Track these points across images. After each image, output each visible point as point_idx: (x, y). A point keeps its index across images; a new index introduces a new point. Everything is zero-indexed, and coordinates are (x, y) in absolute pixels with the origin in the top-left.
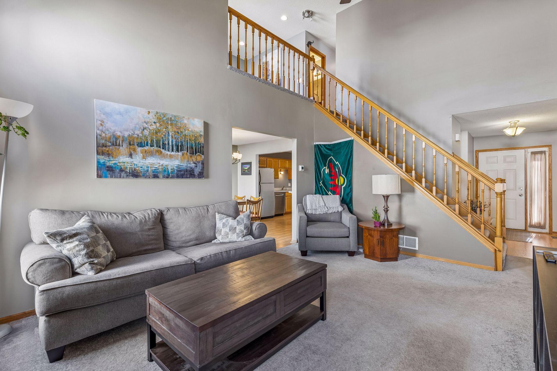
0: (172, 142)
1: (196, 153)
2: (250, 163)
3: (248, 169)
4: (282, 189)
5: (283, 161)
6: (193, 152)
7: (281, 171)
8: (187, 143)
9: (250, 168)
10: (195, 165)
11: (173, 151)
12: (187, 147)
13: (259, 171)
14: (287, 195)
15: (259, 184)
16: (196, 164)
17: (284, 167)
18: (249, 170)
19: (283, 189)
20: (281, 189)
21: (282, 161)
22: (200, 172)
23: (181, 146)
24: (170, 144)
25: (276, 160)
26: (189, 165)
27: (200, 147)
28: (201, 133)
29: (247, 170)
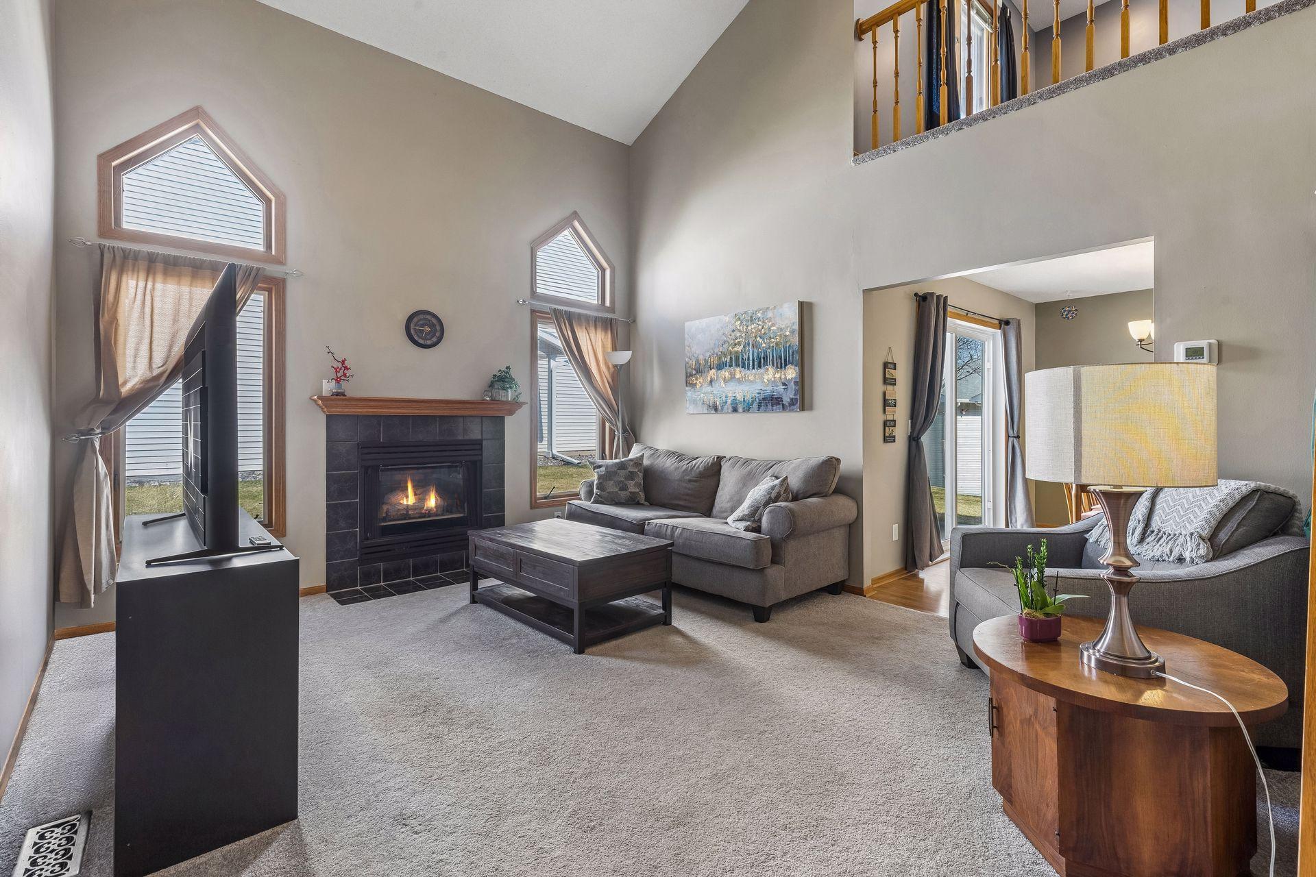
0: (753, 354)
1: (786, 365)
6: (781, 364)
8: (773, 350)
10: (784, 387)
11: (753, 368)
12: (773, 357)
16: (786, 385)
22: (792, 399)
23: (764, 358)
24: (751, 358)
26: (775, 388)
27: (793, 353)
28: (794, 327)
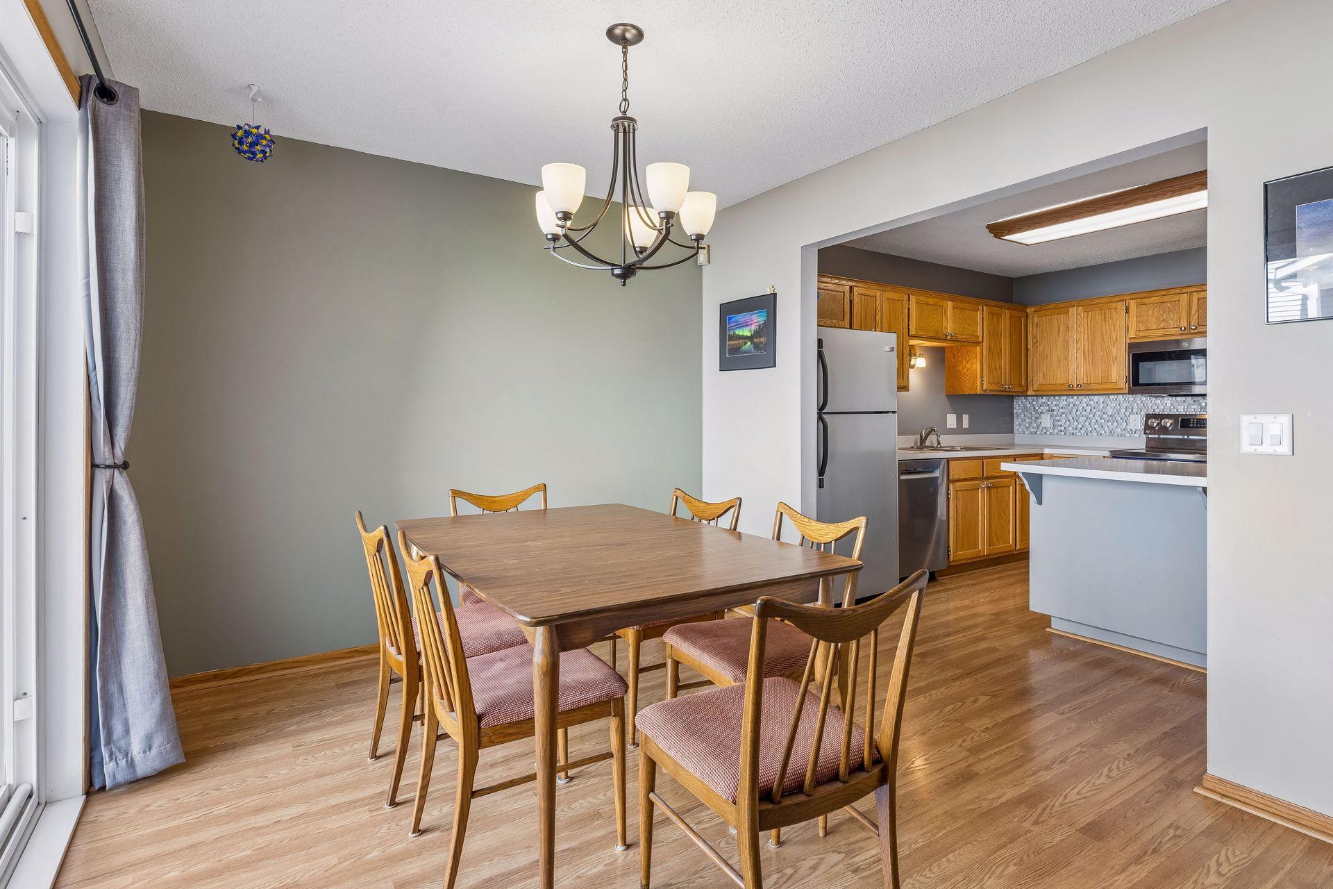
2: (767, 303)
3: (757, 334)
4: (922, 445)
5: (931, 301)
7: (915, 355)
9: (769, 329)
13: (820, 342)
14: (956, 477)
15: (820, 418)
17: (930, 334)
18: (762, 340)
19: (923, 441)
20: (912, 440)
21: (927, 304)
25: (895, 296)
29: (750, 338)
